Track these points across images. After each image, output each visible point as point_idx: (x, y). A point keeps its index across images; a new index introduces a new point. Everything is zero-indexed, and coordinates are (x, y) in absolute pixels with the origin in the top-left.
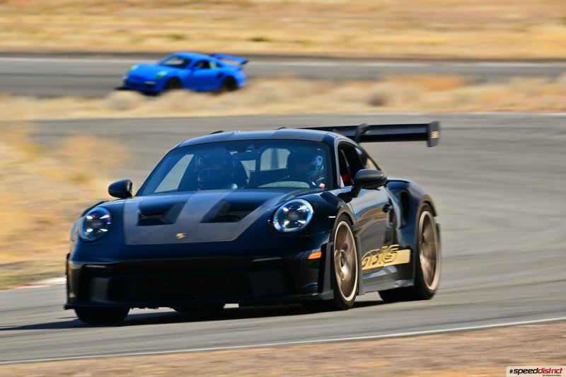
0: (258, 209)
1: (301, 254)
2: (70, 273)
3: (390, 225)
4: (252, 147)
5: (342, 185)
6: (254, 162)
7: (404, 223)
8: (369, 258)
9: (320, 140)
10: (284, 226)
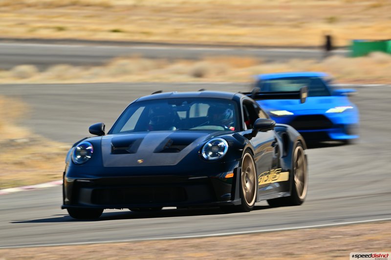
0: (192, 144)
1: (220, 174)
2: (66, 185)
3: (276, 156)
4: (186, 102)
5: (246, 129)
6: (185, 113)
7: (285, 154)
8: (263, 177)
9: (231, 98)
10: (209, 155)
